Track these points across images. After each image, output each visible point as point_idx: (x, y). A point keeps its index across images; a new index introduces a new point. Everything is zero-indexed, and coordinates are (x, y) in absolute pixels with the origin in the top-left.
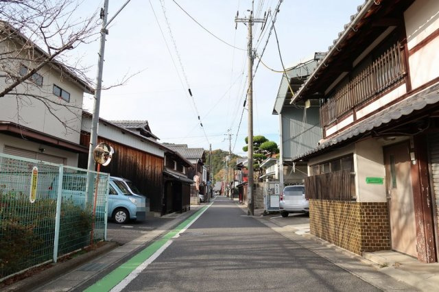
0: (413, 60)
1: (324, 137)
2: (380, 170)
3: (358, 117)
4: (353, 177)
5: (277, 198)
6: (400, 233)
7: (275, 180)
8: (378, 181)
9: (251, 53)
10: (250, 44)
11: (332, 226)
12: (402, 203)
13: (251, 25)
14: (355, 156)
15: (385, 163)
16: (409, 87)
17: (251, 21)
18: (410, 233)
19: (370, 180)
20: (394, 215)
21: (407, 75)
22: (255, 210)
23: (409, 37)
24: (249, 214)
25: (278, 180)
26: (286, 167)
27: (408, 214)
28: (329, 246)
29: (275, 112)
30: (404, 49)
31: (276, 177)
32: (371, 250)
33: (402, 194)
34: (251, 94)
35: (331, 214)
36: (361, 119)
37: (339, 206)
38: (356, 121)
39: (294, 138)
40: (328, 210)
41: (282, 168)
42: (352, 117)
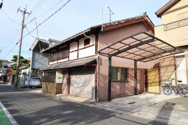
0: (70, 54)
1: (49, 64)
2: (61, 76)
3: (58, 62)
4: (55, 77)
5: (28, 82)
6: (64, 89)
7: (27, 75)
8: (61, 78)
9: (23, 25)
10: (23, 21)
11: (49, 89)
12: (65, 83)
13: (25, 14)
14: (57, 72)
15: (63, 74)
16: (69, 59)
17: (25, 12)
18: (65, 89)
19: (59, 78)
20: (63, 85)
21: (69, 57)
22: (17, 86)
23: (70, 49)
24: (15, 87)
25: (29, 75)
26: (32, 70)
27: (66, 85)
28: (48, 94)
29: (30, 49)
30: (69, 51)
31: (27, 73)
32: (57, 94)
33: (65, 81)
34: (21, 41)
35: (49, 86)
36: (59, 63)
37: (51, 84)
38: (58, 63)
39: (36, 60)
40: (48, 85)
41: (30, 70)
42: (57, 61)
